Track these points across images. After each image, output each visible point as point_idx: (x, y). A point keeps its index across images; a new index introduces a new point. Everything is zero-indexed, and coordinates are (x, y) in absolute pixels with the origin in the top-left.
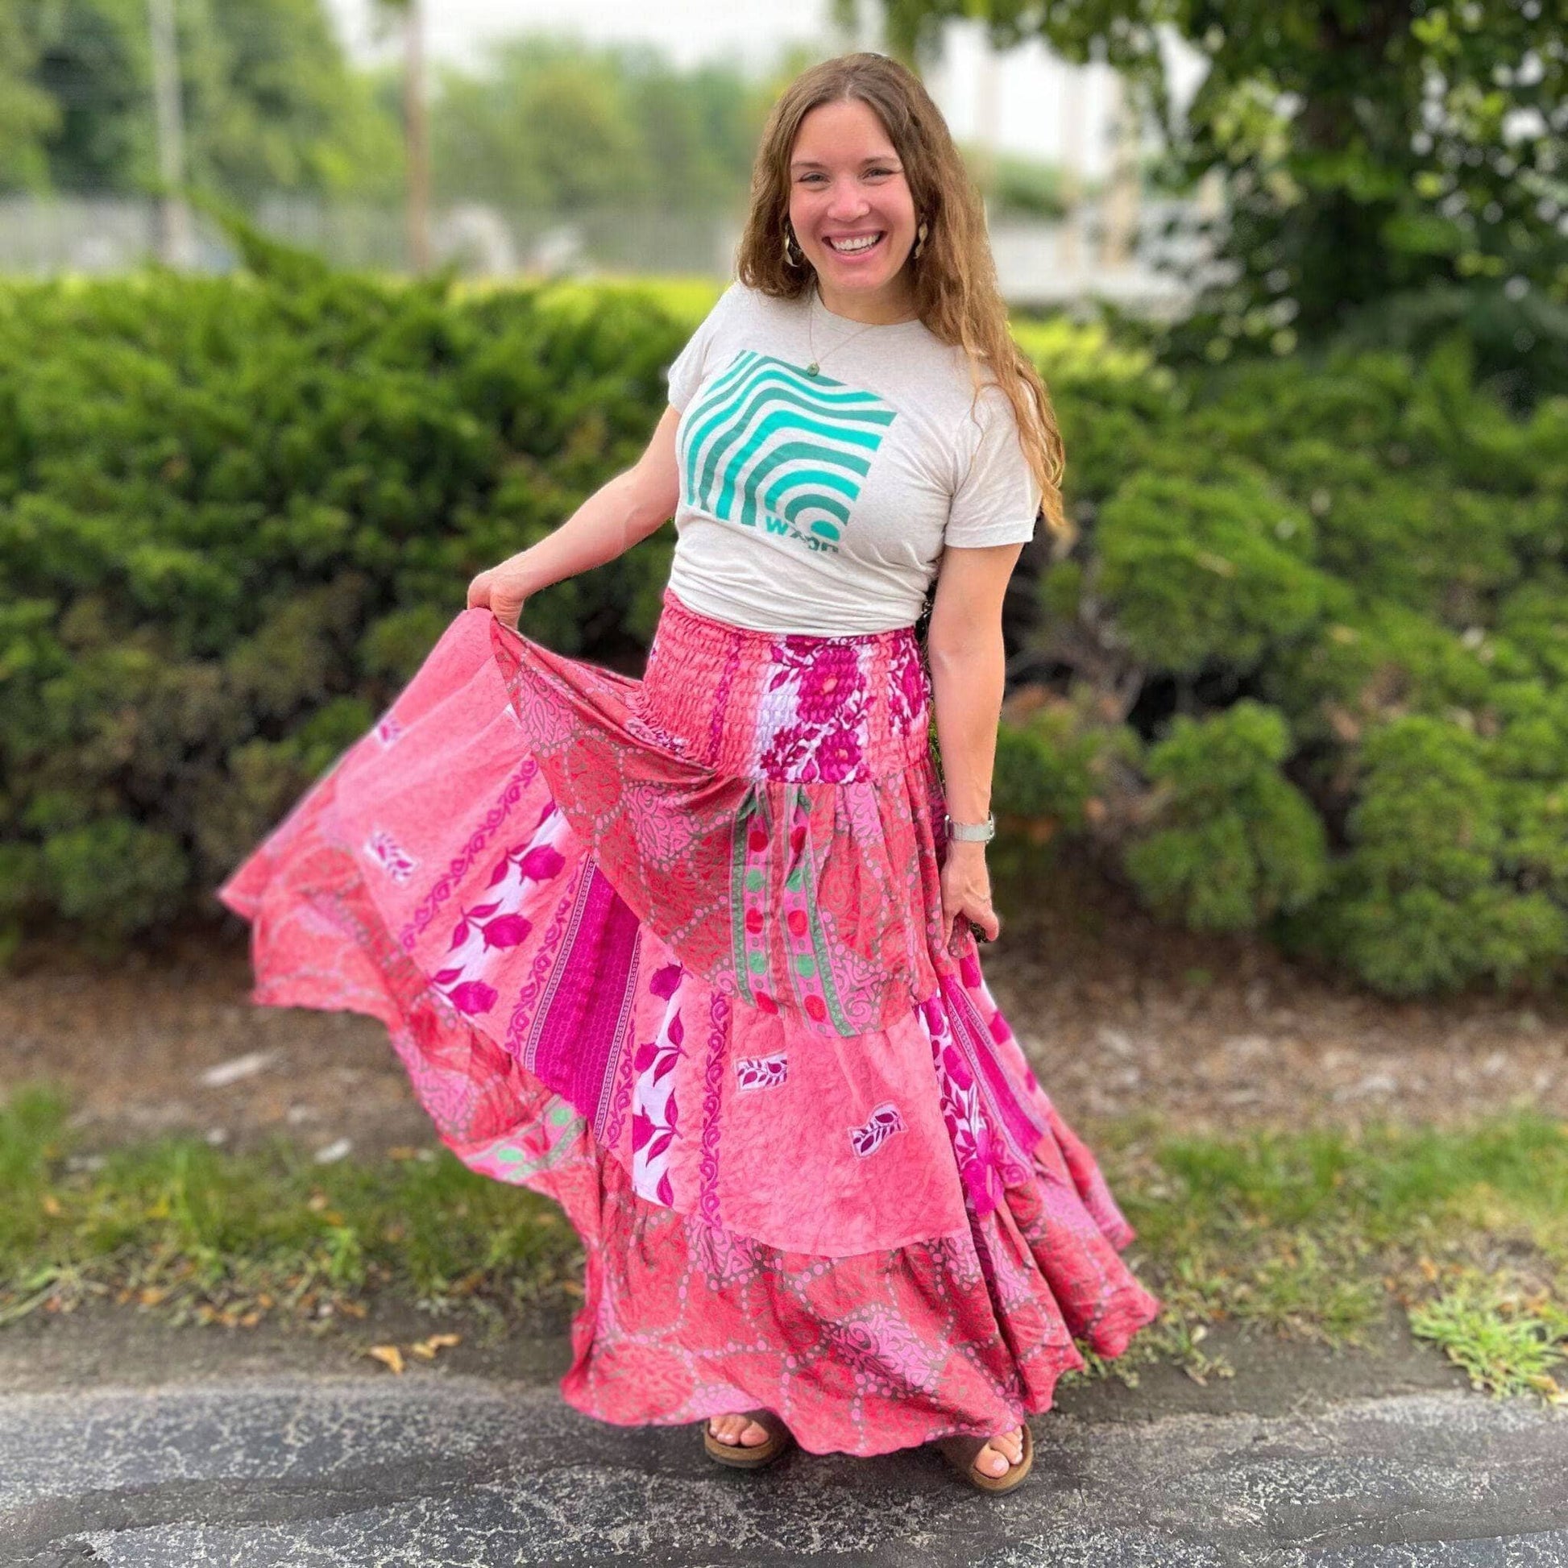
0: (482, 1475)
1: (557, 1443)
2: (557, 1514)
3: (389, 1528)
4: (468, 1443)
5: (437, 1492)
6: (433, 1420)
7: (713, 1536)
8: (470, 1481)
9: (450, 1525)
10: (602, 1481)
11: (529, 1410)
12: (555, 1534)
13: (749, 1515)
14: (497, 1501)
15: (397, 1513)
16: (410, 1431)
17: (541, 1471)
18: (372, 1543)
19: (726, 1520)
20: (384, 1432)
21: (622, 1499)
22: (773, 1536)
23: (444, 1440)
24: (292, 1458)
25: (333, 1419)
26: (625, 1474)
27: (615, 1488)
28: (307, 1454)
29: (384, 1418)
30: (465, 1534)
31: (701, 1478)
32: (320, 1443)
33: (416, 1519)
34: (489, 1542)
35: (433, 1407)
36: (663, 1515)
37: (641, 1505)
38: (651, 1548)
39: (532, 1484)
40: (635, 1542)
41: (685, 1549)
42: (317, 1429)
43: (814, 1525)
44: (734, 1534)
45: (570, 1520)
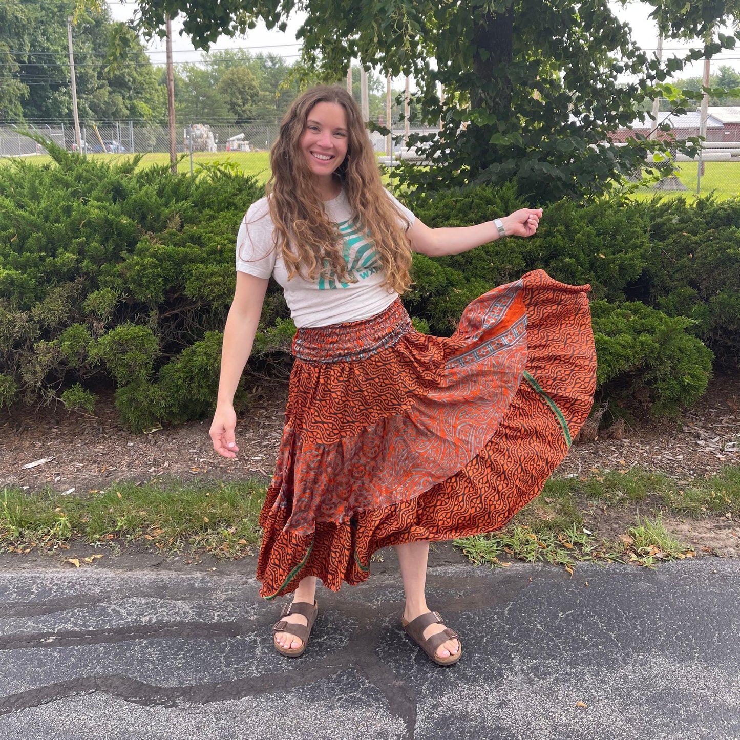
0: (100, 600)
1: (130, 589)
2: (124, 612)
3: (63, 618)
4: (97, 590)
5: (82, 606)
6: (86, 583)
7: (178, 618)
8: (95, 602)
9: (85, 617)
10: (143, 601)
11: (122, 579)
12: (122, 619)
13: (194, 611)
14: (104, 609)
15: (67, 613)
16: (77, 587)
17: (122, 599)
18: (56, 623)
19: (185, 613)
20: (68, 587)
21: (149, 607)
22: (200, 617)
23: (89, 589)
24: (33, 596)
25: (50, 583)
26: (152, 599)
27: (147, 603)
28: (39, 595)
29: (69, 583)
30: (90, 619)
31: (178, 599)
32: (44, 591)
33: (72, 616)
34: (98, 622)
35: (88, 578)
36: (162, 612)
37: (155, 609)
38: (155, 623)
39: (117, 603)
40: (150, 620)
41: (167, 622)
42: (44, 586)
43: (216, 614)
44: (186, 618)
45: (128, 614)
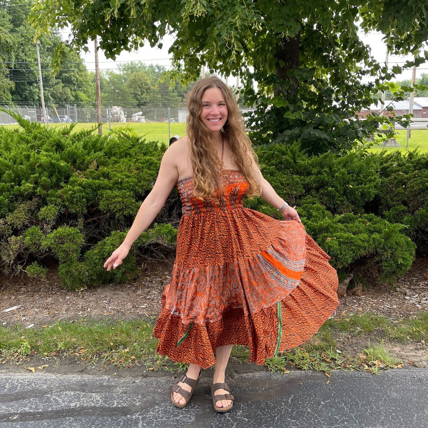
0: (46, 393)
1: (65, 386)
2: (60, 400)
3: (23, 404)
4: (45, 387)
5: (35, 397)
6: (39, 382)
7: (93, 404)
8: (43, 394)
9: (37, 403)
10: (72, 394)
11: (60, 380)
12: (59, 405)
13: (102, 400)
14: (48, 398)
15: (26, 401)
16: (33, 384)
17: (59, 392)
18: (19, 406)
19: (97, 401)
20: (27, 385)
21: (75, 397)
22: (106, 404)
23: (40, 386)
24: (6, 390)
25: (17, 382)
26: (77, 392)
27: (75, 395)
28: (9, 390)
29: (28, 382)
30: (40, 405)
31: (93, 393)
32: (13, 387)
33: (29, 402)
34: (44, 406)
35: (39, 379)
36: (83, 400)
37: (79, 398)
38: (79, 407)
39: (57, 395)
40: (76, 405)
41: (86, 407)
42: (13, 384)
43: (116, 402)
44: (97, 404)
45: (63, 402)
